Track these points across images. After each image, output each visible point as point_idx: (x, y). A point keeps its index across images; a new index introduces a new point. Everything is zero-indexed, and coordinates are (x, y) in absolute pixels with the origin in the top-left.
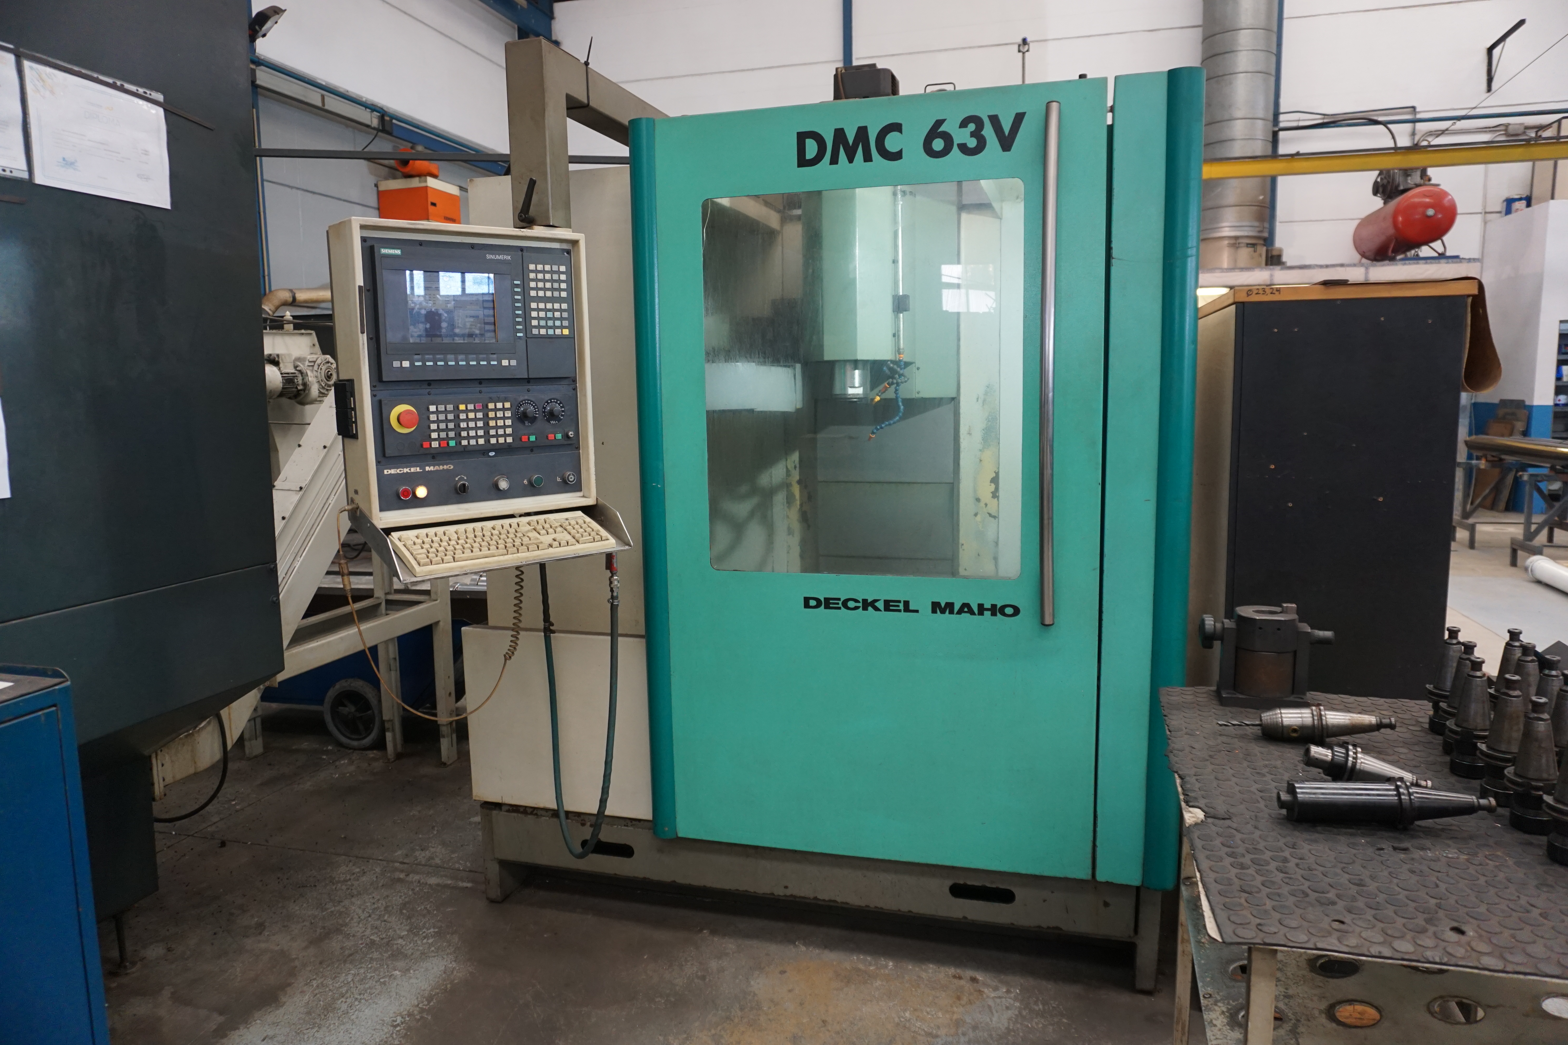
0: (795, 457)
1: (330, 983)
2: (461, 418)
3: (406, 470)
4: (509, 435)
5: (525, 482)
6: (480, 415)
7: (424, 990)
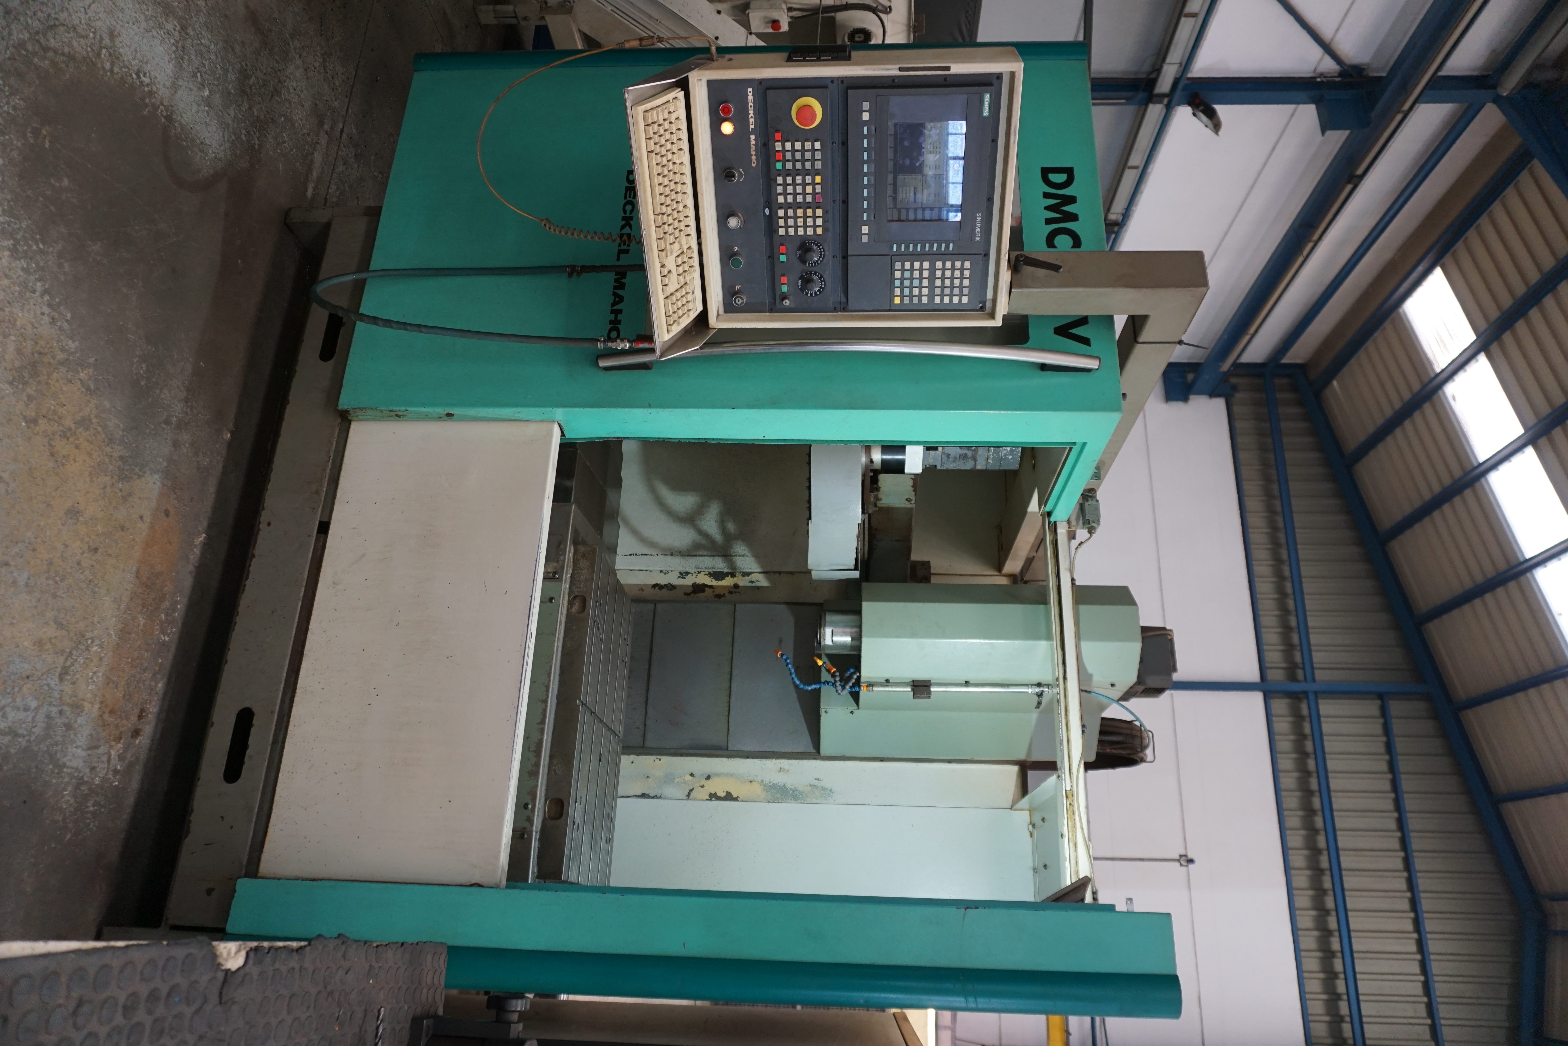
0: (762, 581)
1: (201, 20)
2: (807, 177)
3: (751, 112)
4: (787, 231)
5: (736, 249)
6: (809, 199)
7: (181, 116)
